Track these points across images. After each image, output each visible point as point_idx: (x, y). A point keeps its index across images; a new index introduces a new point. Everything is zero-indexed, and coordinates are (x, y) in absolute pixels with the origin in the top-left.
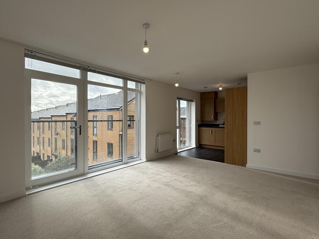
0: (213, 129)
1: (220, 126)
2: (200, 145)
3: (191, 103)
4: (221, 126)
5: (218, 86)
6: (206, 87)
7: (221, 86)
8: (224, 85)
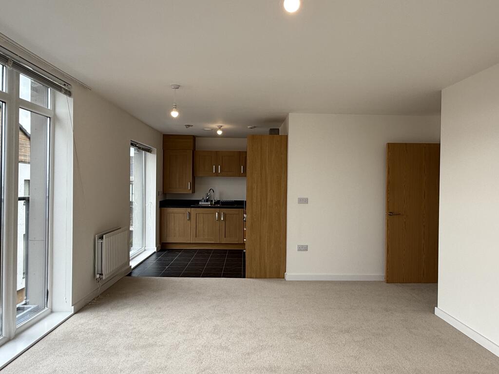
0: (193, 211)
1: (200, 203)
2: (163, 246)
3: (145, 155)
4: (203, 203)
5: (215, 126)
6: (189, 126)
7: (220, 128)
8: (226, 126)
